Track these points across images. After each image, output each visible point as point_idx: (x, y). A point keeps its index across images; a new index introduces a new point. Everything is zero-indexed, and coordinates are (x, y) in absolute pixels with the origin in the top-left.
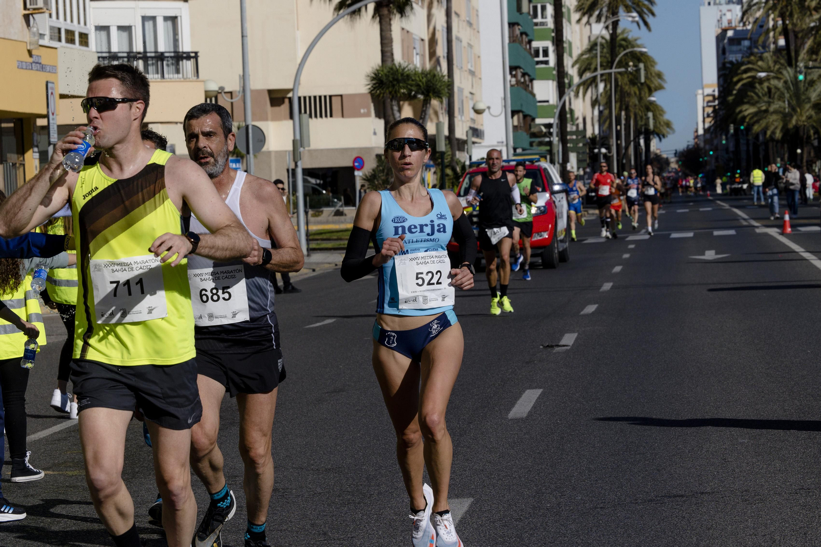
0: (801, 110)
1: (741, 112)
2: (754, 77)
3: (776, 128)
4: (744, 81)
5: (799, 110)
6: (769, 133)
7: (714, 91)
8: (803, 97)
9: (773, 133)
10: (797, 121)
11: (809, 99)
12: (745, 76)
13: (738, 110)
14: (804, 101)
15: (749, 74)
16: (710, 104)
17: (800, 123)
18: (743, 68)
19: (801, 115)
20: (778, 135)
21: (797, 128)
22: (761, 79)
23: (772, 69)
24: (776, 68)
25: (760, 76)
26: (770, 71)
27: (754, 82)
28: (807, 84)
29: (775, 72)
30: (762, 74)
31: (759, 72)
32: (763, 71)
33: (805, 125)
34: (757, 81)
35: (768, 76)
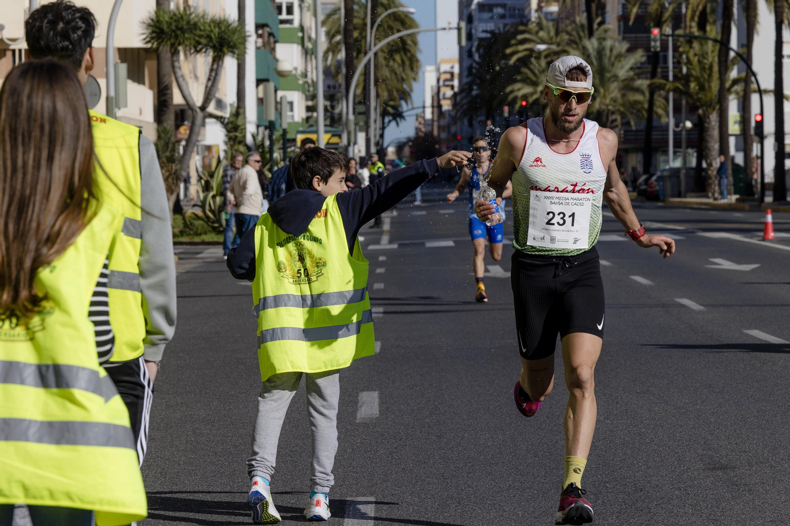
0: (605, 91)
1: (512, 92)
2: (531, 51)
4: (520, 55)
7: (452, 67)
8: (608, 75)
11: (616, 77)
12: (521, 48)
13: (508, 89)
14: (609, 79)
15: (527, 46)
16: (447, 83)
17: (603, 107)
18: (520, 37)
19: (604, 97)
22: (540, 53)
23: (554, 40)
24: (558, 39)
25: (539, 49)
26: (551, 44)
27: (530, 56)
28: (613, 59)
29: (558, 45)
30: (542, 47)
31: (539, 43)
32: (543, 42)
33: (609, 110)
34: (535, 54)
35: (549, 49)
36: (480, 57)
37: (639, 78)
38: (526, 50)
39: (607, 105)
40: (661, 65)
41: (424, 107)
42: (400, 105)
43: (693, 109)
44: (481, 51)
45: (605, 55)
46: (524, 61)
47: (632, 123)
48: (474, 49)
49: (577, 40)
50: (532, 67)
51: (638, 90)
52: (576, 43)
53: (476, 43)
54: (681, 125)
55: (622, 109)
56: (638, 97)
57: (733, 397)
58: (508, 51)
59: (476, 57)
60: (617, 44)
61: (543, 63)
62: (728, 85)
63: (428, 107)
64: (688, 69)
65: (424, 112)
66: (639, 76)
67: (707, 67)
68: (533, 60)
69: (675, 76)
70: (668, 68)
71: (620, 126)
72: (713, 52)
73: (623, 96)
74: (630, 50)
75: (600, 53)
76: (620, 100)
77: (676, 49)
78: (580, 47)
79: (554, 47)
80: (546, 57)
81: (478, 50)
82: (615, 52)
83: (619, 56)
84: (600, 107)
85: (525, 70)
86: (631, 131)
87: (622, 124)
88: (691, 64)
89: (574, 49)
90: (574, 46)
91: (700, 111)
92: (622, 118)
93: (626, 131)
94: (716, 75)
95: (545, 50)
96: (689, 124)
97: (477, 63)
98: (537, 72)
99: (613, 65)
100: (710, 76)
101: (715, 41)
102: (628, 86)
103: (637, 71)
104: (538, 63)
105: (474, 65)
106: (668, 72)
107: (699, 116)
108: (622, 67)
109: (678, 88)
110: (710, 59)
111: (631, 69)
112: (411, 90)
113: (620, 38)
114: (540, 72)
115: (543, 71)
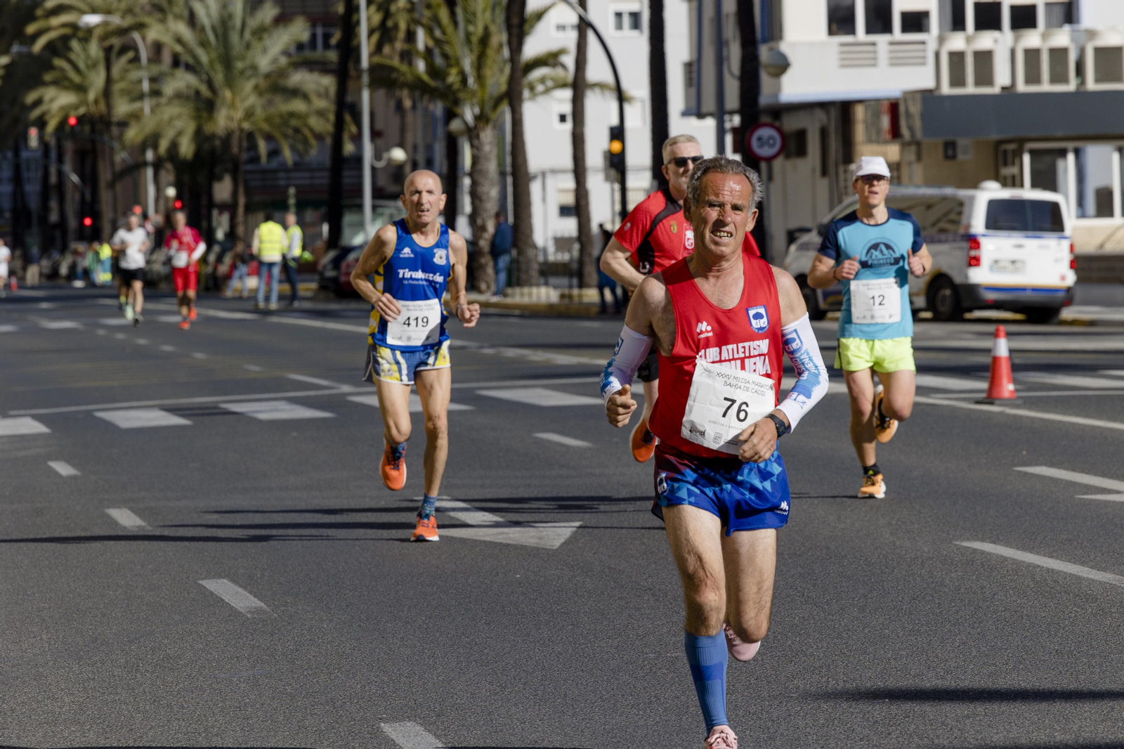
0: (234, 94)
1: (38, 103)
2: (73, 26)
4: (52, 35)
5: (228, 94)
8: (239, 65)
11: (253, 68)
12: (54, 22)
13: (30, 99)
14: (242, 72)
15: (63, 19)
18: (49, 4)
19: (234, 106)
22: (89, 31)
23: (116, 7)
25: (87, 24)
26: (111, 13)
27: (69, 37)
28: (247, 35)
29: (126, 14)
30: (92, 19)
31: (83, 12)
32: (94, 11)
34: (81, 34)
35: (105, 24)
37: (302, 71)
38: (62, 26)
39: (238, 122)
45: (234, 28)
50: (73, 56)
51: (295, 93)
58: (31, 29)
61: (94, 49)
68: (75, 44)
74: (283, 19)
75: (224, 22)
79: (116, 20)
80: (101, 38)
82: (251, 23)
83: (261, 29)
84: (226, 125)
85: (58, 62)
90: (159, 16)
95: (97, 26)
98: (82, 65)
99: (248, 46)
104: (85, 50)
108: (265, 51)
111: (286, 53)
114: (88, 67)
115: (94, 66)
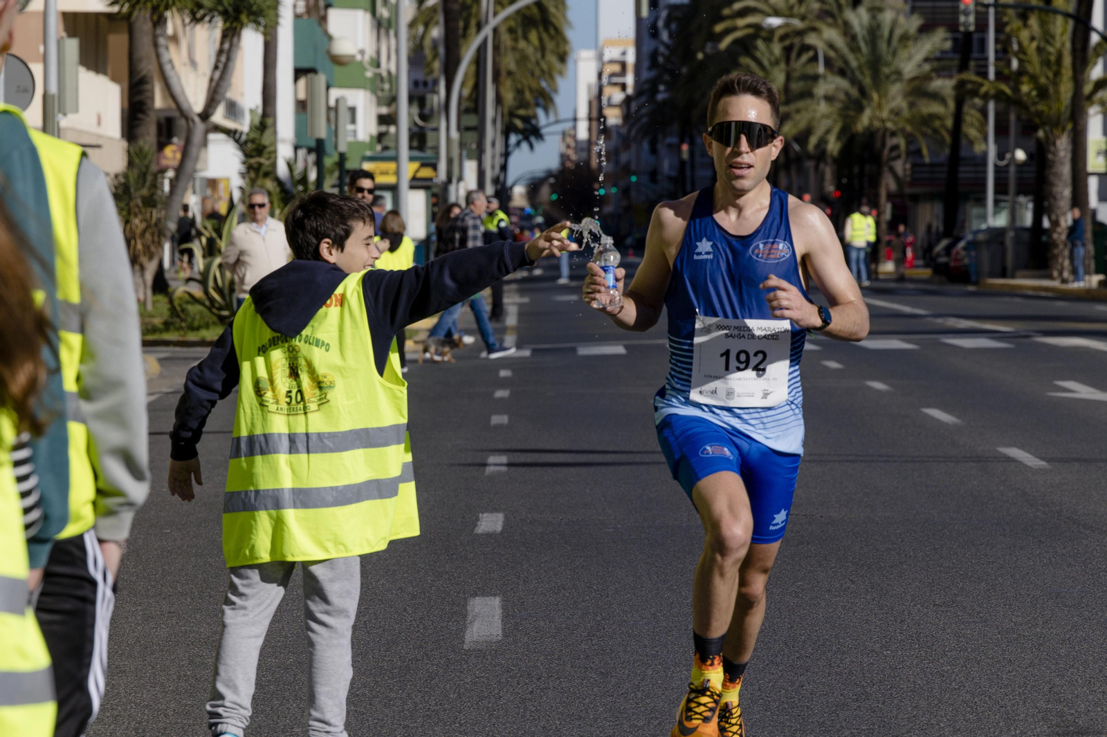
0: (880, 97)
2: (758, 27)
3: (828, 132)
4: (738, 34)
5: (875, 96)
6: (813, 141)
7: (624, 53)
8: (886, 70)
9: (822, 142)
10: (871, 119)
11: (898, 73)
12: (741, 22)
14: (888, 77)
15: (750, 20)
16: (615, 80)
17: (877, 124)
18: (737, 5)
19: (880, 106)
20: (833, 146)
21: (871, 134)
22: (772, 31)
23: (796, 10)
24: (803, 10)
25: (770, 25)
26: (791, 16)
27: (754, 37)
28: (894, 43)
29: (803, 18)
30: (775, 21)
31: (769, 15)
32: (777, 13)
33: (886, 129)
34: (764, 34)
35: (786, 25)
36: (670, 36)
37: (939, 76)
38: (749, 26)
39: (883, 121)
40: (975, 55)
41: (575, 120)
42: (535, 116)
43: (1028, 129)
44: (673, 26)
45: (882, 36)
46: (745, 46)
47: (925, 151)
48: (660, 24)
49: (835, 10)
50: (758, 54)
51: (936, 96)
52: (832, 15)
53: (664, 14)
54: (1008, 156)
55: (909, 128)
56: (936, 108)
57: (1097, 614)
58: (719, 28)
59: (665, 36)
60: (902, 19)
61: (777, 49)
62: (1088, 89)
63: (582, 120)
64: (1021, 61)
65: (575, 128)
66: (940, 71)
67: (1053, 58)
68: (760, 44)
69: (999, 74)
70: (986, 59)
71: (903, 156)
72: (1062, 34)
73: (912, 105)
74: (925, 29)
75: (873, 32)
76: (906, 113)
77: (1000, 28)
78: (840, 22)
79: (797, 23)
80: (782, 39)
81: (667, 24)
82: (898, 32)
83: (905, 38)
84: (871, 124)
85: (745, 60)
86: (924, 165)
87: (909, 153)
88: (1025, 53)
89: (830, 25)
90: (830, 20)
91: (1041, 134)
92: (909, 143)
93: (914, 165)
94: (1067, 72)
95: (780, 27)
96: (1020, 155)
97: (667, 46)
98: (766, 63)
99: (894, 54)
100: (1057, 74)
101: (1067, 15)
102: (918, 90)
103: (935, 64)
104: (768, 47)
105: (662, 49)
106: (986, 66)
107: (1038, 141)
108: (910, 58)
109: (1003, 93)
110: (1058, 45)
111: (926, 60)
112: (556, 91)
113: (907, 8)
115: (777, 63)
